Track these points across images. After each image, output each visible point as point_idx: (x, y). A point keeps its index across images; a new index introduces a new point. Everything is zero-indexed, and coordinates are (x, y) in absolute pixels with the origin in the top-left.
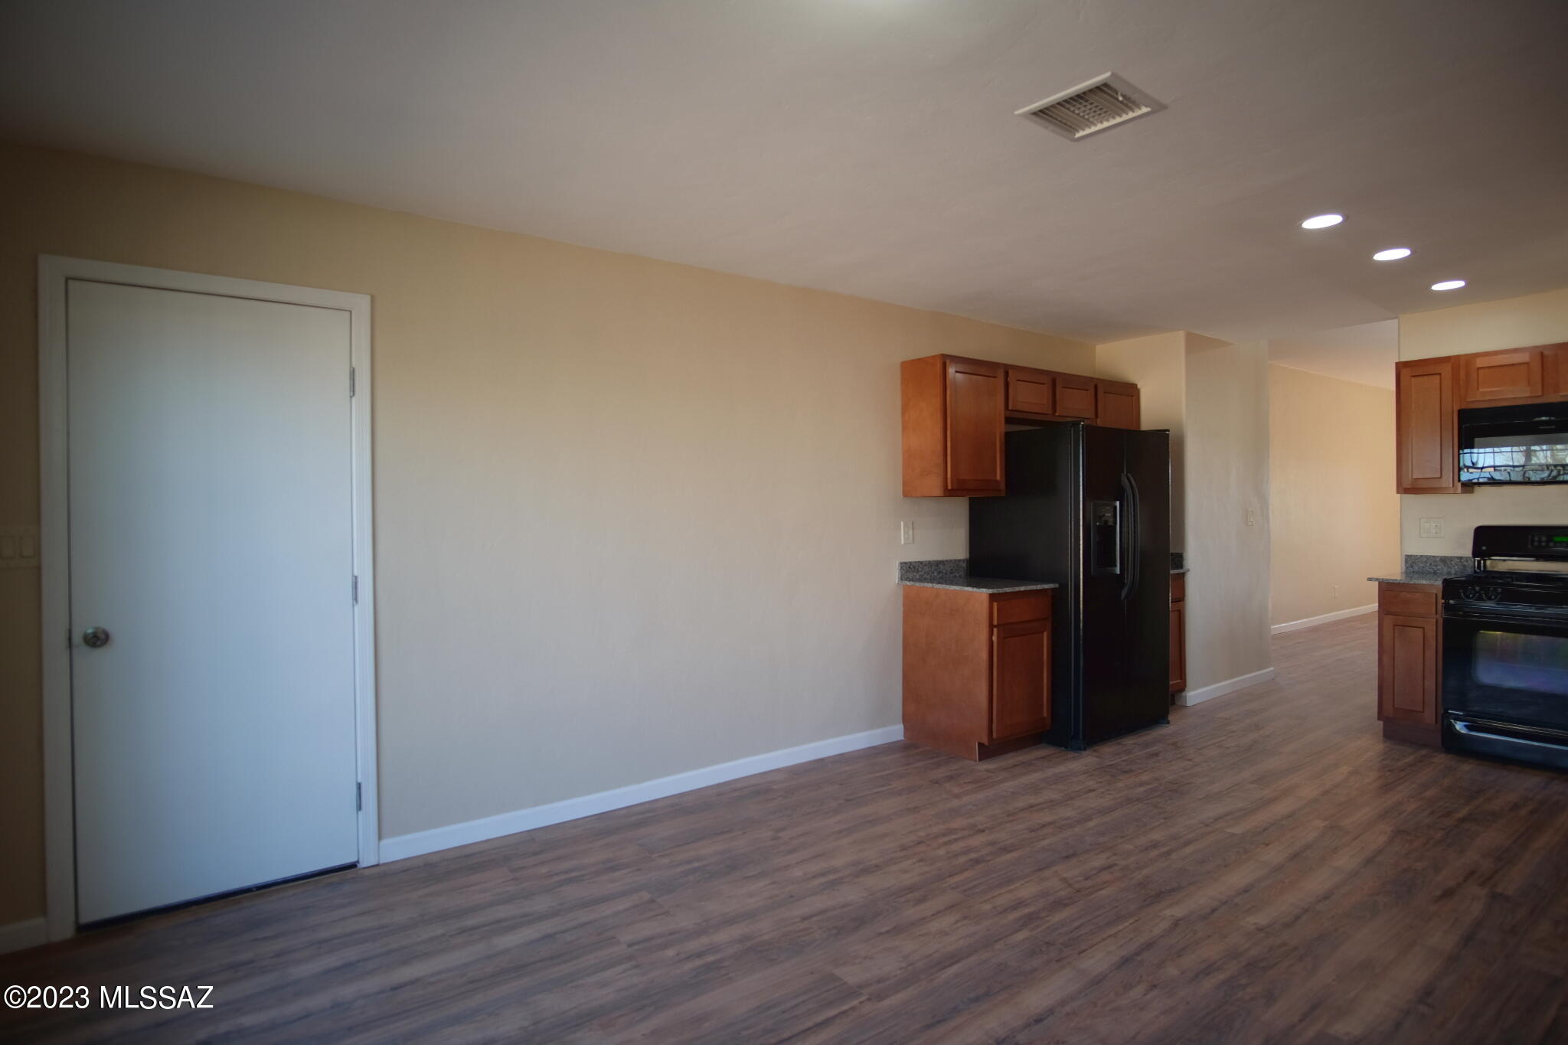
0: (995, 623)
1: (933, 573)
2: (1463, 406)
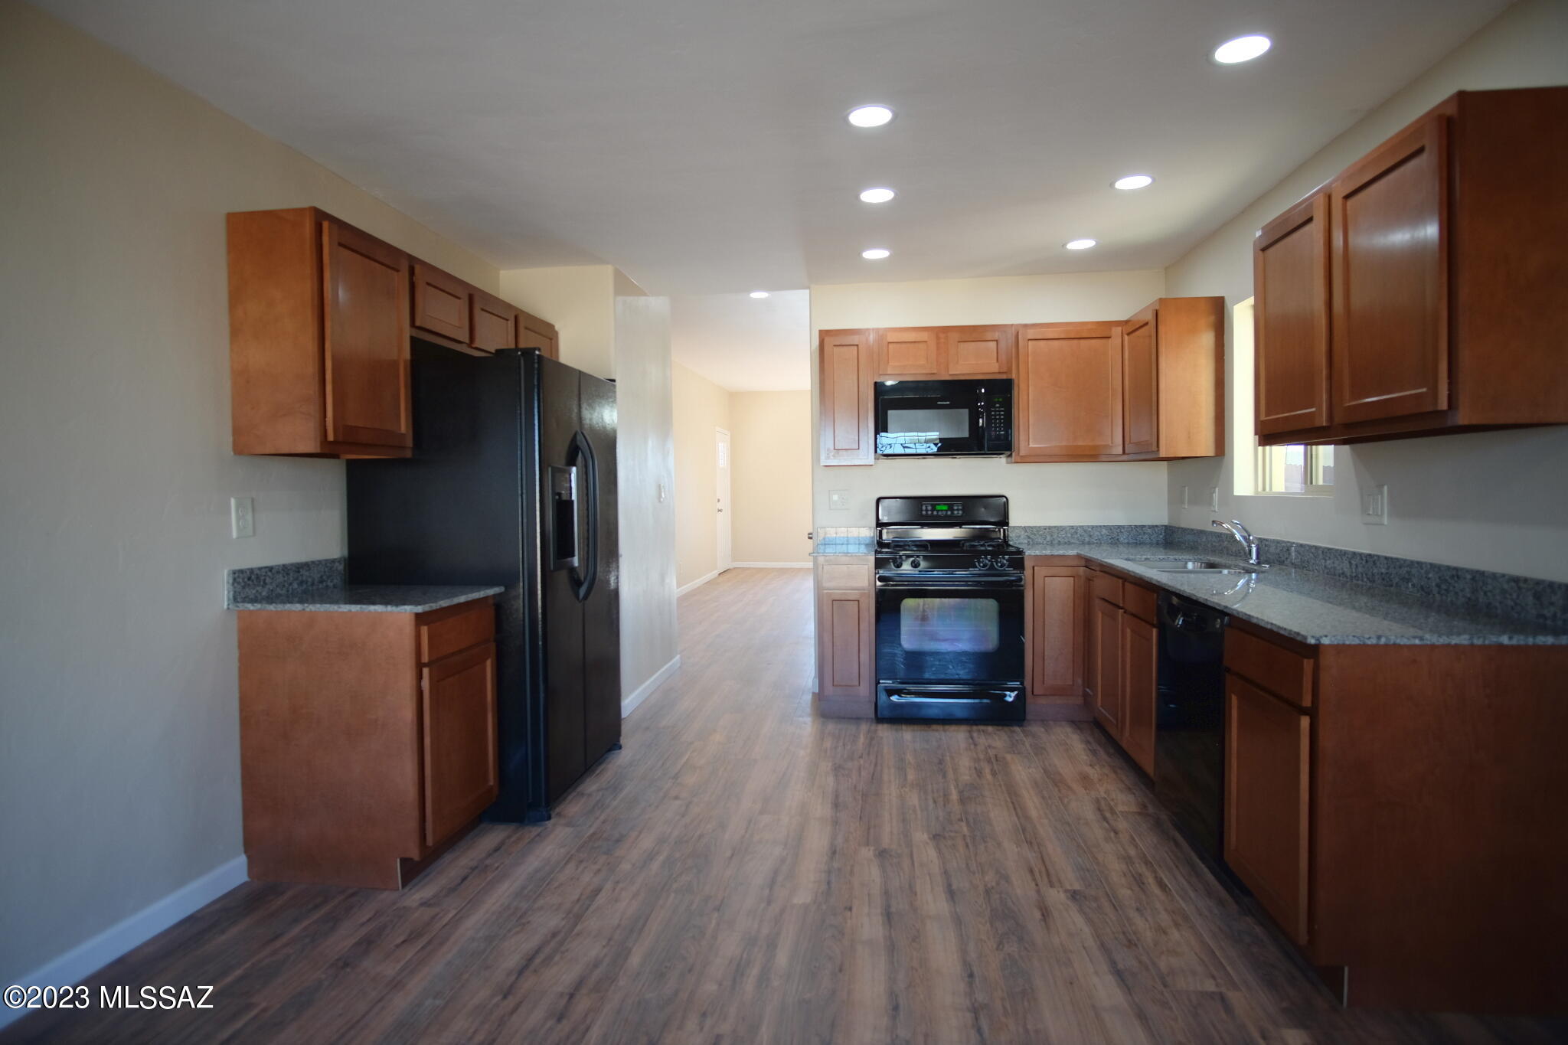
0: (425, 659)
1: (291, 584)
2: (877, 378)
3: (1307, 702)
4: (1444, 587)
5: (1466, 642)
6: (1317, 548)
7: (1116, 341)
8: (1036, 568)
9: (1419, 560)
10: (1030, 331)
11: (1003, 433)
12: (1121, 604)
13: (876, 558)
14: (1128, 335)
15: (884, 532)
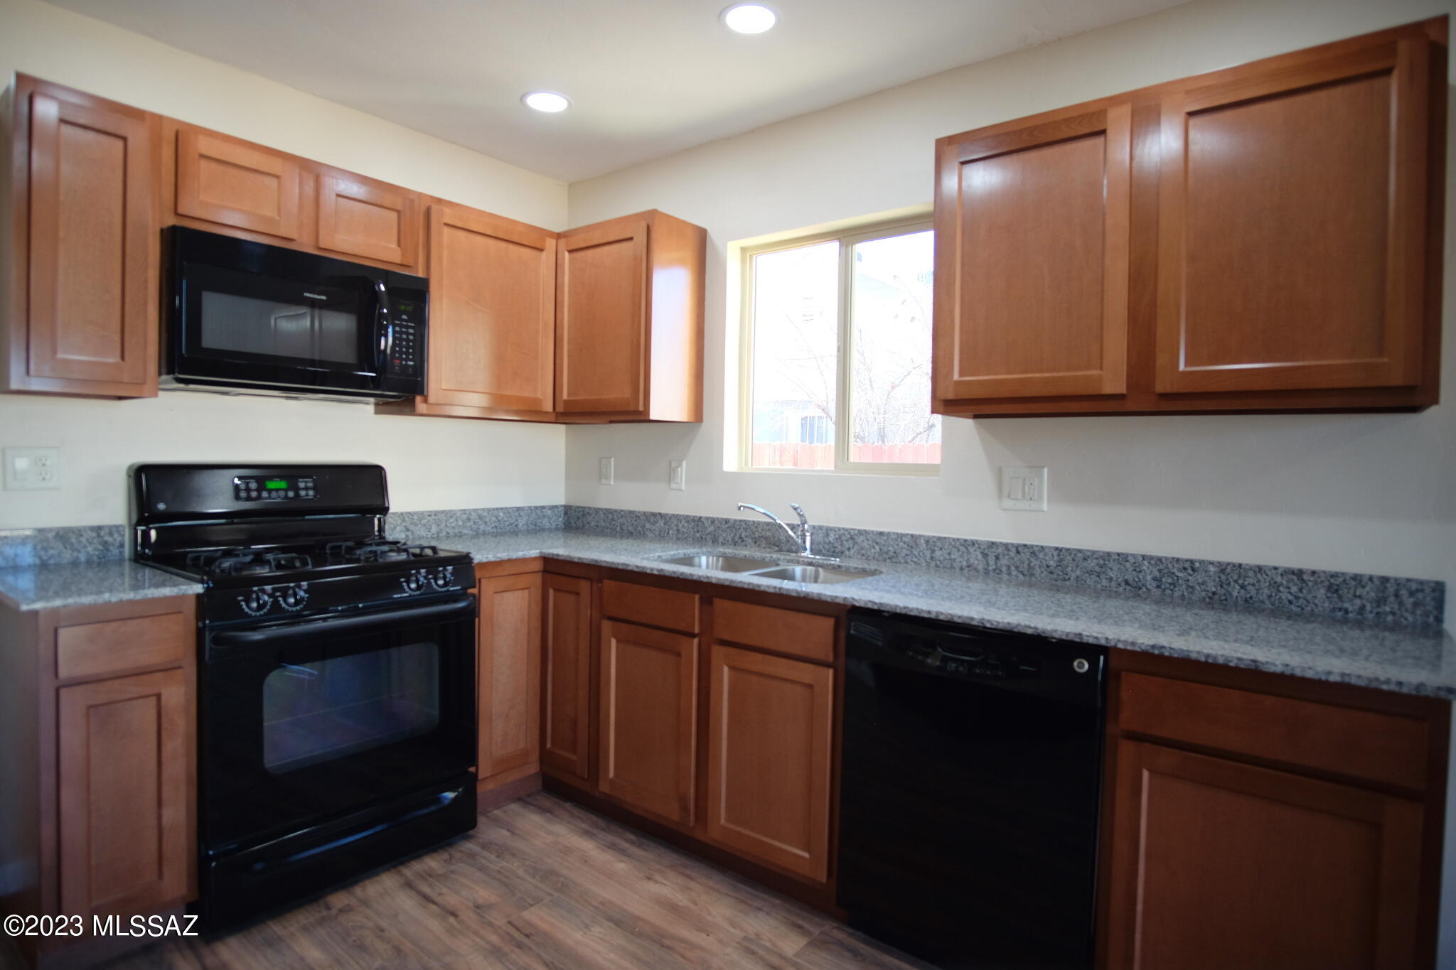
2: (171, 221)
10: (447, 210)
11: (411, 363)
12: (697, 631)
13: (198, 596)
14: (570, 251)
15: (153, 534)
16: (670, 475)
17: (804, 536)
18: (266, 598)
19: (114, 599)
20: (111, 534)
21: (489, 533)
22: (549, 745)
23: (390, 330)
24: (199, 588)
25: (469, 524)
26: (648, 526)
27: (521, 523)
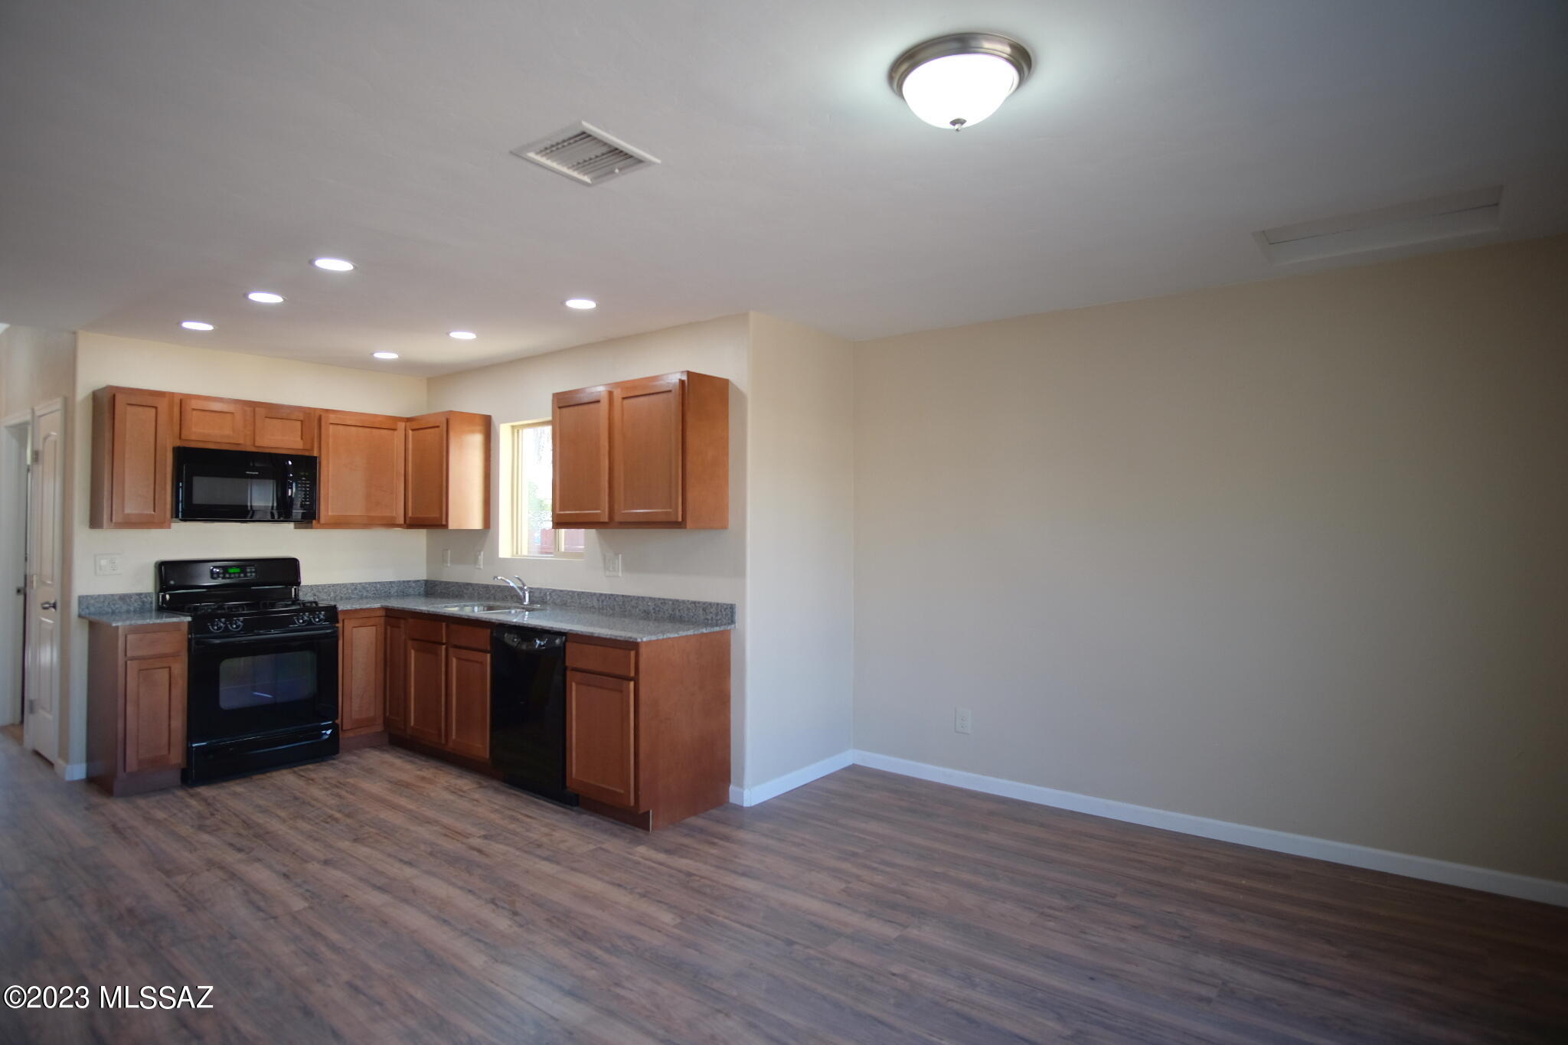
2: (178, 443)
3: (632, 674)
4: (657, 609)
5: (692, 634)
6: (573, 592)
7: (400, 432)
8: (345, 621)
9: (643, 596)
10: (332, 416)
11: (308, 503)
12: (444, 641)
13: (189, 622)
14: (413, 430)
15: (168, 597)
16: (476, 561)
17: (524, 593)
18: (222, 625)
19: (151, 622)
20: (146, 597)
21: (370, 597)
22: (388, 714)
23: (294, 485)
24: (189, 619)
25: (355, 592)
26: (465, 591)
27: (393, 591)
